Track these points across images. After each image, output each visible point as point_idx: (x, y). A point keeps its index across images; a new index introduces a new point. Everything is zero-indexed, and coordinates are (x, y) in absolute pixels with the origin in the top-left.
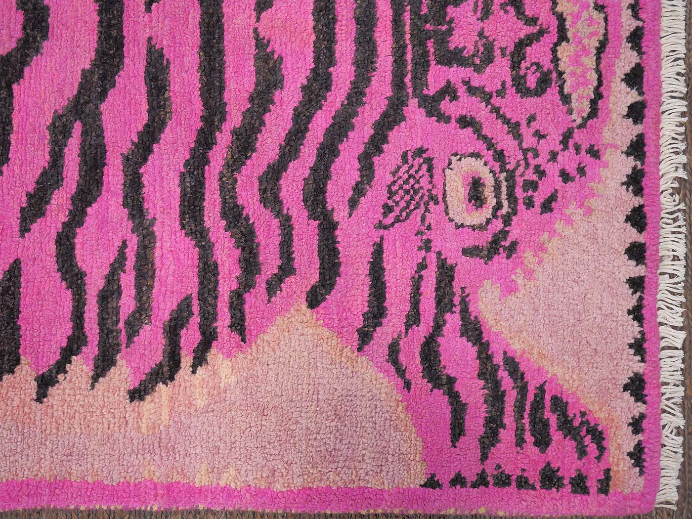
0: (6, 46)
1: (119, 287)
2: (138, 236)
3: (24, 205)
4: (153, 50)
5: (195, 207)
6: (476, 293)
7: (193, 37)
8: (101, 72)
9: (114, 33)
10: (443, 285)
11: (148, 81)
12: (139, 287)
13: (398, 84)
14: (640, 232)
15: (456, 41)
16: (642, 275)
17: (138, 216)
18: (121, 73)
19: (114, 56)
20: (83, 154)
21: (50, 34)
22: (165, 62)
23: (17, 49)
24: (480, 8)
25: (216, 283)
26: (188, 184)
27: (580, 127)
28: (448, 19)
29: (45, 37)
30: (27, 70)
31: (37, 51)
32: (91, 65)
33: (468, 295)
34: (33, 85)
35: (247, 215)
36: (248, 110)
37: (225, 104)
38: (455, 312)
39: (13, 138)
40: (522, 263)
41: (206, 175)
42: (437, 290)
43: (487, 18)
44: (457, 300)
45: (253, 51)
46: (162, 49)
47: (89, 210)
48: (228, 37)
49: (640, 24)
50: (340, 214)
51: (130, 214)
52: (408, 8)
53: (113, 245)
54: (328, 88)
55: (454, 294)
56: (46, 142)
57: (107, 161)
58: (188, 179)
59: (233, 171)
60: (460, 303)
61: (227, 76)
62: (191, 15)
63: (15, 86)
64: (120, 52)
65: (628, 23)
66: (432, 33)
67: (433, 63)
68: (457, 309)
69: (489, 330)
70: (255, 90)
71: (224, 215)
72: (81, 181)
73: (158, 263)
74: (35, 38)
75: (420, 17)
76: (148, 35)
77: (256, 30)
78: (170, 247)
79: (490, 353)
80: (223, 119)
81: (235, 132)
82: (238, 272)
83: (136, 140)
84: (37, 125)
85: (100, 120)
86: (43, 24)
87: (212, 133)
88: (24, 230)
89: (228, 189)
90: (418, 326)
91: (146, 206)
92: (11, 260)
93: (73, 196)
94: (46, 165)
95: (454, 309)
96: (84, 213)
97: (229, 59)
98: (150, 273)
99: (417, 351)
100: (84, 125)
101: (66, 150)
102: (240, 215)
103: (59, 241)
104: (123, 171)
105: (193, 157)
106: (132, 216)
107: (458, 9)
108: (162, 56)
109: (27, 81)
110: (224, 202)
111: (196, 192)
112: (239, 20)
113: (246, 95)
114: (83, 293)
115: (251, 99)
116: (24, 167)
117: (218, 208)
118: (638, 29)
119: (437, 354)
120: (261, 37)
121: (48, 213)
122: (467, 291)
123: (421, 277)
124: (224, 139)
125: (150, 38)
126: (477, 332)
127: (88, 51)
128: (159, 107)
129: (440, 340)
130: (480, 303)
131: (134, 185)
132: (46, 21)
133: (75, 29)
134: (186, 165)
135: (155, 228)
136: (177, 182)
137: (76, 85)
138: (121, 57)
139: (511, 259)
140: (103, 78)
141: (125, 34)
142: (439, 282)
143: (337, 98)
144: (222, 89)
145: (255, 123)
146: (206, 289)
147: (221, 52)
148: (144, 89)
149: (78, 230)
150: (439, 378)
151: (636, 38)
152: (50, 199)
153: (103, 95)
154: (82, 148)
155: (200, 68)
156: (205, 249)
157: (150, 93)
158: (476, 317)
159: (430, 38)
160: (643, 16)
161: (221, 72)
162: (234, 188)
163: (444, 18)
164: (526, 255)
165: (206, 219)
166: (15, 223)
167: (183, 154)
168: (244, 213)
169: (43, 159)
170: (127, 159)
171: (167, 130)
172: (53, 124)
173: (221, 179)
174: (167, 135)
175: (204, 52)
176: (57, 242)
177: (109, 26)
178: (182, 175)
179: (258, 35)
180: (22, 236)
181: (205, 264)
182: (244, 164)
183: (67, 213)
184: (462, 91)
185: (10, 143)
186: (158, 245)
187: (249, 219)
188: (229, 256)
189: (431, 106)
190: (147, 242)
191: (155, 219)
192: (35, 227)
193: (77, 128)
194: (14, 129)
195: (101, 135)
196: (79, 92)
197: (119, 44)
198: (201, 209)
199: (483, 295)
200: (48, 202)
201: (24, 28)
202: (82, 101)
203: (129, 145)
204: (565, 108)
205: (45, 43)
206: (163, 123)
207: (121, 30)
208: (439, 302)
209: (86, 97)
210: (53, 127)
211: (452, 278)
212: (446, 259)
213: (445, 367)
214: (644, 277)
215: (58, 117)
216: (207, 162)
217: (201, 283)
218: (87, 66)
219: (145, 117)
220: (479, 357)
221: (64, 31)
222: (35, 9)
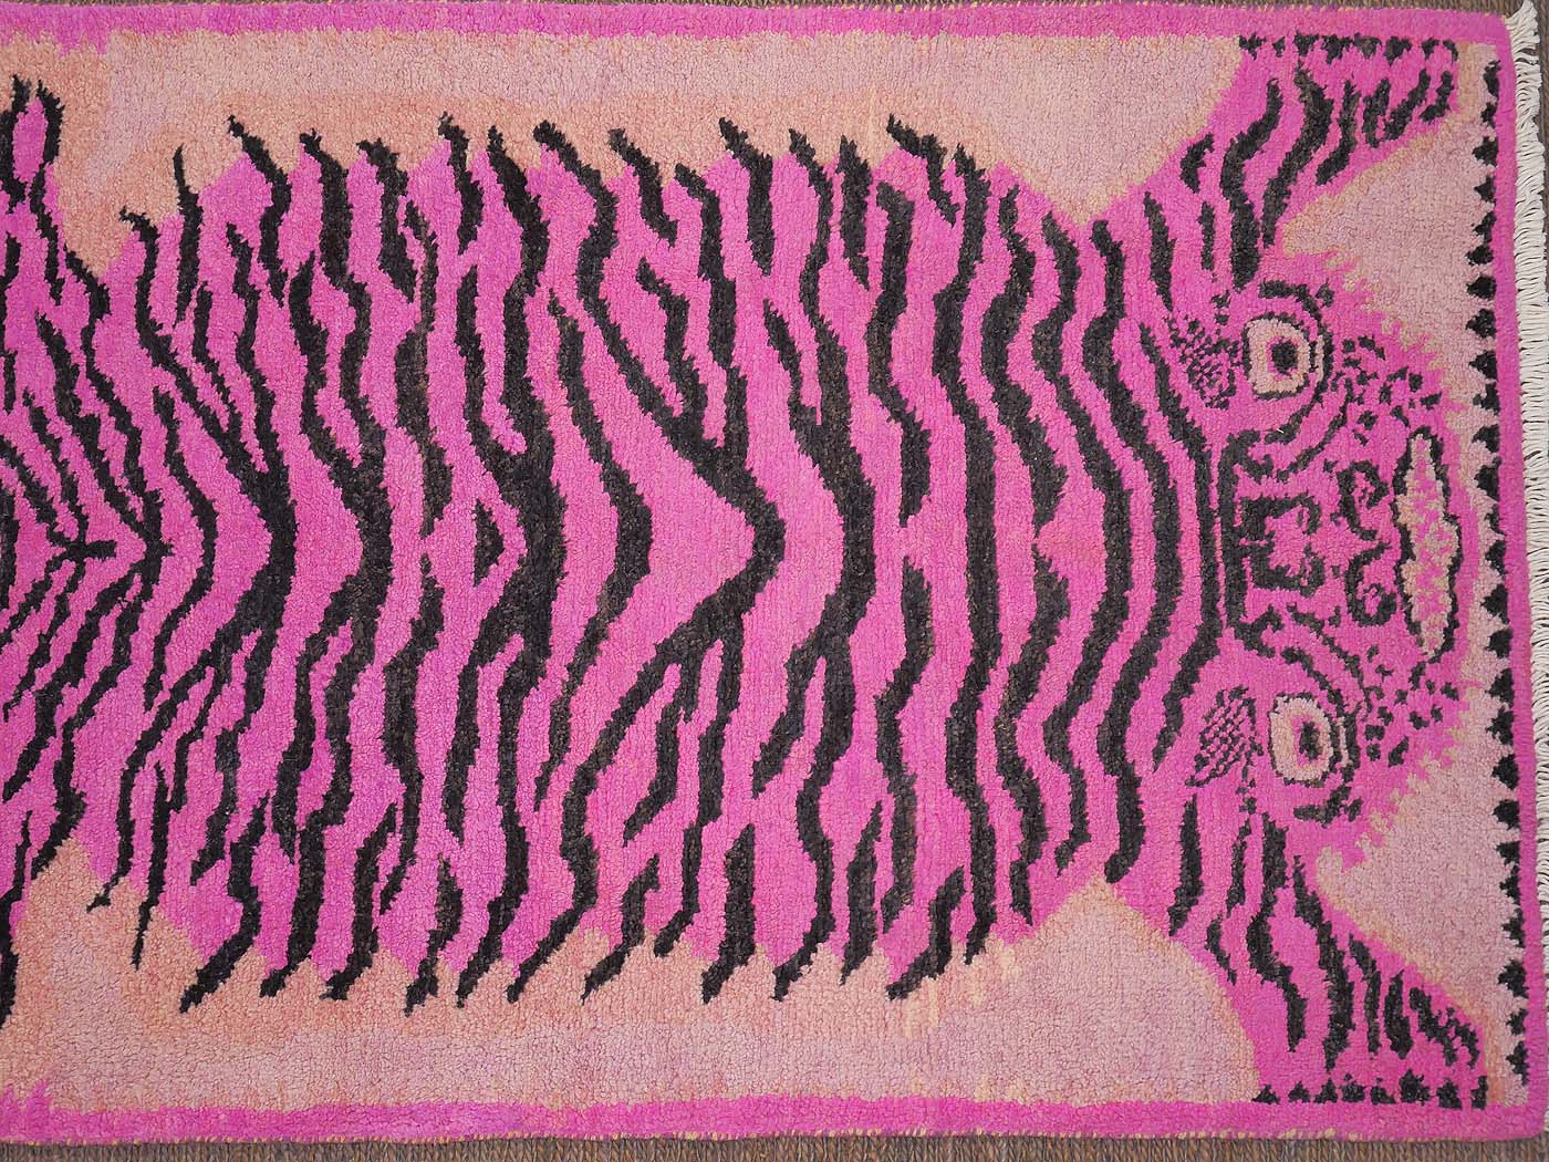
0: (734, 568)
1: (874, 859)
2: (894, 796)
3: (758, 759)
4: (910, 571)
5: (966, 760)
6: (1313, 863)
7: (958, 556)
8: (849, 598)
9: (863, 551)
10: (1271, 853)
11: (905, 609)
12: (897, 858)
13: (1210, 611)
14: (1511, 788)
15: (1278, 559)
16: (1516, 840)
17: (895, 772)
18: (873, 599)
19: (863, 578)
20: (828, 696)
21: (786, 553)
22: (925, 585)
23: (747, 571)
24: (1305, 519)
25: (993, 853)
26: (956, 733)
27: (1432, 661)
28: (1267, 532)
29: (780, 557)
30: (758, 596)
31: (771, 573)
32: (836, 589)
33: (1303, 866)
34: (768, 615)
35: (1030, 769)
36: (1028, 643)
37: (1001, 635)
38: (1288, 886)
39: (743, 677)
40: (1368, 826)
41: (978, 721)
42: (1264, 859)
43: (1315, 531)
44: (1289, 872)
45: (1033, 572)
46: (922, 570)
47: (836, 764)
48: (1000, 556)
49: (1501, 537)
50: (1143, 768)
51: (885, 769)
52: (1219, 519)
53: (865, 807)
54: (1124, 616)
55: (1285, 865)
56: (784, 682)
57: (856, 705)
58: (957, 727)
59: (1010, 716)
60: (1294, 875)
61: (1001, 602)
62: (956, 529)
63: (746, 617)
64: (870, 574)
65: (1486, 537)
66: (1249, 550)
67: (1251, 585)
68: (1290, 883)
69: (1331, 908)
70: (1036, 618)
71: (1001, 769)
72: (826, 730)
73: (919, 829)
74: (767, 558)
75: (1233, 530)
76: (904, 554)
77: (1034, 547)
78: (935, 809)
79: (1332, 936)
80: (997, 654)
81: (1011, 669)
82: (1020, 839)
83: (892, 680)
84: (772, 662)
85: (848, 656)
86: (778, 541)
87: (985, 670)
88: (758, 789)
89: (1005, 738)
90: (1242, 904)
91: (904, 759)
92: (743, 826)
93: (817, 748)
94: (784, 710)
95: (1286, 883)
96: (830, 768)
97: (1004, 581)
98: (911, 841)
99: (1243, 935)
100: (829, 662)
101: (808, 692)
102: (1021, 769)
103: (800, 803)
104: (876, 717)
105: (961, 699)
106: (888, 772)
107: (1279, 521)
108: (922, 578)
109: (760, 610)
110: (1001, 755)
111: (966, 742)
112: (1014, 535)
113: (1026, 625)
114: (830, 866)
115: (1032, 630)
116: (757, 713)
117: (994, 761)
118: (1498, 543)
119: (1268, 939)
120: (1041, 555)
121: (786, 768)
122: (1301, 861)
123: (1244, 844)
124: (999, 677)
125: (907, 558)
126: (1316, 911)
127: (832, 573)
128: (920, 640)
129: (1269, 920)
130: (1318, 875)
131: (890, 733)
132: (781, 538)
133: (817, 548)
134: (952, 709)
135: (916, 787)
136: (943, 730)
137: (819, 613)
138: (873, 580)
139: (1354, 822)
140: (852, 605)
141: (876, 552)
142: (1266, 851)
143: (1134, 627)
144: (996, 617)
145: (1036, 659)
146: (981, 860)
147: (993, 574)
148: (901, 619)
149: (823, 789)
151: (1496, 554)
152: (789, 751)
153: (851, 627)
154: (826, 690)
155: (968, 591)
156: (979, 812)
157: (907, 623)
158: (1314, 893)
159: (1246, 556)
160: (1504, 528)
161: (995, 597)
162: (1013, 737)
163: (1262, 531)
164: (1372, 816)
165: (978, 774)
166: (748, 781)
167: (950, 697)
168: (1027, 767)
169: (779, 702)
170: (880, 702)
171: (930, 667)
172: (792, 660)
173: (996, 726)
174: (929, 674)
175: (973, 573)
176: (797, 803)
177: (857, 543)
178: (949, 722)
179: (1037, 553)
180: (755, 796)
181: (979, 829)
182: (1024, 707)
183: (810, 768)
184: (1286, 619)
185: (739, 683)
186: (919, 806)
187: (1033, 774)
188: (1009, 819)
189: (1251, 636)
190: (906, 803)
191: (915, 775)
192: (771, 785)
193: (821, 664)
194: (745, 667)
195: (848, 674)
196: (822, 623)
197: (869, 564)
198: (973, 763)
199: (1321, 865)
200: (786, 756)
201: (755, 546)
202: (826, 633)
203: (884, 686)
204: (1413, 638)
205: (780, 565)
206: (925, 659)
207: (870, 548)
208: (1267, 875)
209: (832, 629)
210: (792, 665)
211: (1283, 845)
212: (1274, 822)
213: (1277, 954)
214: (1519, 842)
215: (796, 653)
216: (980, 706)
217: (974, 853)
218: (832, 591)
219: (902, 653)
220: (1319, 942)
221: (804, 550)
222: (767, 523)
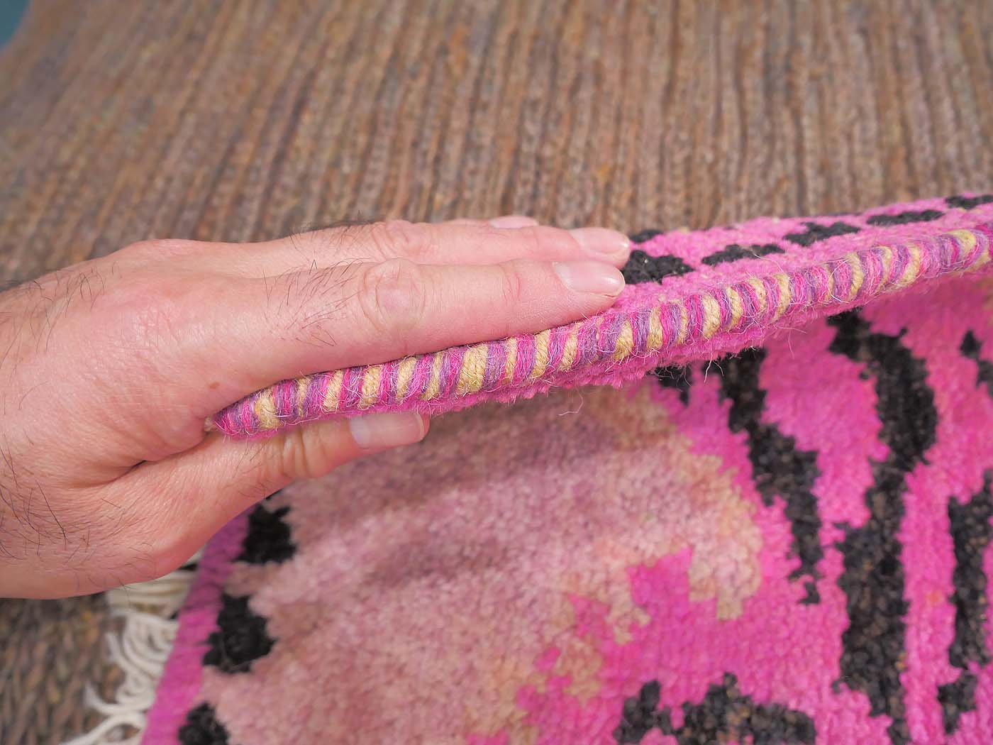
6: (767, 580)
10: (881, 623)
14: (205, 711)
16: (242, 565)
33: (794, 575)
38: (837, 525)
40: (609, 660)
42: (899, 607)
44: (832, 564)
55: (845, 584)
60: (819, 552)
68: (828, 535)
69: (729, 461)
79: (729, 403)
90: (952, 499)
95: (839, 535)
99: (947, 426)
119: (887, 410)
122: (798, 588)
123: (955, 660)
126: (763, 460)
129: (881, 452)
130: (756, 544)
139: (646, 678)
142: (895, 631)
150: (879, 356)
158: (768, 503)
164: (595, 687)
199: (746, 572)
208: (890, 566)
212: (874, 713)
213: (863, 377)
214: (241, 558)
220: (760, 395)
